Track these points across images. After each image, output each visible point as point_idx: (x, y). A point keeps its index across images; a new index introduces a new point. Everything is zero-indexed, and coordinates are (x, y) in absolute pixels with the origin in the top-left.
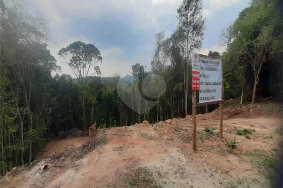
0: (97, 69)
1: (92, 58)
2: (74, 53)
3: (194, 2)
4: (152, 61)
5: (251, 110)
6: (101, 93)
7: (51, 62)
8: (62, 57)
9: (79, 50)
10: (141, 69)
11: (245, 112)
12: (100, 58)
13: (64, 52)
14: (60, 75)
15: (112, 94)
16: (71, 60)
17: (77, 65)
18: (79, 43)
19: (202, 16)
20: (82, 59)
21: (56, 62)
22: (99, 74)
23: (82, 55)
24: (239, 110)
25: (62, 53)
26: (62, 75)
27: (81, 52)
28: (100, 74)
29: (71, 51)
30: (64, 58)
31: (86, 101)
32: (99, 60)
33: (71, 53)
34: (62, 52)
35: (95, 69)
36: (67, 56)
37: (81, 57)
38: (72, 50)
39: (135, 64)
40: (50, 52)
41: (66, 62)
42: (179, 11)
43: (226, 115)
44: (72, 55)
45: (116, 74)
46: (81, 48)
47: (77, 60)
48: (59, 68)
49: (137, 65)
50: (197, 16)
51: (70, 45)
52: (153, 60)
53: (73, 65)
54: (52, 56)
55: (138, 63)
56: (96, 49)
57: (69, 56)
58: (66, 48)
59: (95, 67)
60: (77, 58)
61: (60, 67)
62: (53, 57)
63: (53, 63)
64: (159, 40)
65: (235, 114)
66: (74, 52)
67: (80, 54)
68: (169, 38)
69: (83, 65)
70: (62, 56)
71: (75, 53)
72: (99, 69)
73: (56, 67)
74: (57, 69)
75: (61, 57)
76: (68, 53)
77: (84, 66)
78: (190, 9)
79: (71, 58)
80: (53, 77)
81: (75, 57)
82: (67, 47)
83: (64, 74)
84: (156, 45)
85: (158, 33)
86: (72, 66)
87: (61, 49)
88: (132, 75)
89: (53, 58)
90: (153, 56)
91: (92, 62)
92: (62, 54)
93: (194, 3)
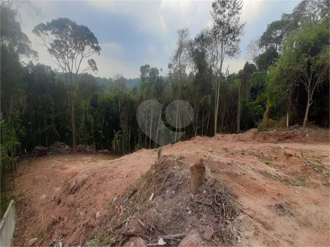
0: (92, 62)
4: (169, 64)
5: (307, 134)
6: (97, 97)
8: (40, 37)
10: (154, 72)
11: (300, 136)
12: (97, 49)
15: (112, 99)
16: (52, 45)
20: (70, 46)
21: (29, 43)
23: (70, 41)
24: (292, 133)
27: (68, 35)
29: (53, 30)
31: (76, 106)
32: (95, 50)
33: (52, 33)
34: (40, 30)
35: (88, 62)
36: (47, 37)
38: (55, 30)
39: (144, 65)
41: (45, 46)
42: (214, 6)
43: (274, 138)
44: (54, 37)
45: (118, 74)
46: (69, 28)
47: (62, 46)
48: (35, 55)
49: (147, 66)
51: (53, 21)
52: (171, 63)
55: (148, 64)
56: (92, 34)
59: (89, 60)
60: (62, 44)
61: (36, 52)
63: (24, 44)
65: (287, 138)
66: (57, 33)
69: (72, 55)
71: (59, 35)
72: (95, 64)
73: (29, 51)
74: (32, 56)
75: (37, 37)
77: (73, 57)
79: (53, 42)
80: (24, 66)
81: (59, 40)
82: (48, 24)
85: (181, 30)
88: (140, 78)
91: (85, 53)
92: (39, 33)
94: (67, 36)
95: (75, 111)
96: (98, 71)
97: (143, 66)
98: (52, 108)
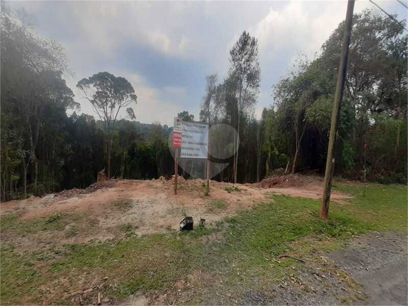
0: (130, 111)
1: (124, 96)
2: (99, 87)
3: (250, 46)
6: (135, 145)
7: (66, 96)
9: (106, 83)
12: (134, 97)
13: (84, 84)
14: (79, 114)
15: (150, 148)
16: (94, 96)
17: (103, 104)
18: (106, 74)
19: (259, 64)
20: (110, 95)
21: (73, 96)
22: (132, 118)
23: (110, 92)
25: (82, 85)
26: (82, 115)
27: (109, 86)
28: (134, 119)
29: (94, 83)
30: (84, 92)
31: (113, 155)
32: (133, 99)
33: (94, 86)
35: (127, 111)
36: (88, 89)
37: (109, 93)
38: (97, 82)
40: (65, 83)
41: (87, 98)
42: (232, 53)
44: (95, 89)
46: (109, 81)
47: (103, 97)
48: (78, 106)
50: (253, 64)
51: (94, 75)
53: (96, 102)
54: (68, 88)
55: (186, 111)
57: (93, 90)
58: (88, 79)
59: (128, 109)
60: (103, 94)
61: (79, 104)
62: (70, 89)
63: (69, 97)
64: (211, 85)
66: (99, 85)
67: (108, 90)
68: (222, 84)
69: (112, 104)
70: (83, 89)
71: (101, 87)
72: (133, 112)
73: (73, 103)
74: (75, 107)
75: (80, 90)
76: (91, 85)
77: (113, 106)
78: (245, 52)
79: (95, 94)
80: (69, 116)
81: (100, 92)
82: (90, 78)
83: (84, 113)
84: (207, 90)
86: (95, 104)
87: (81, 79)
89: (70, 91)
90: (203, 105)
91: (123, 102)
92: (82, 87)
93: (248, 47)
94: (107, 87)
95: (111, 159)
96: (136, 119)
97: (181, 113)
98: (90, 155)
